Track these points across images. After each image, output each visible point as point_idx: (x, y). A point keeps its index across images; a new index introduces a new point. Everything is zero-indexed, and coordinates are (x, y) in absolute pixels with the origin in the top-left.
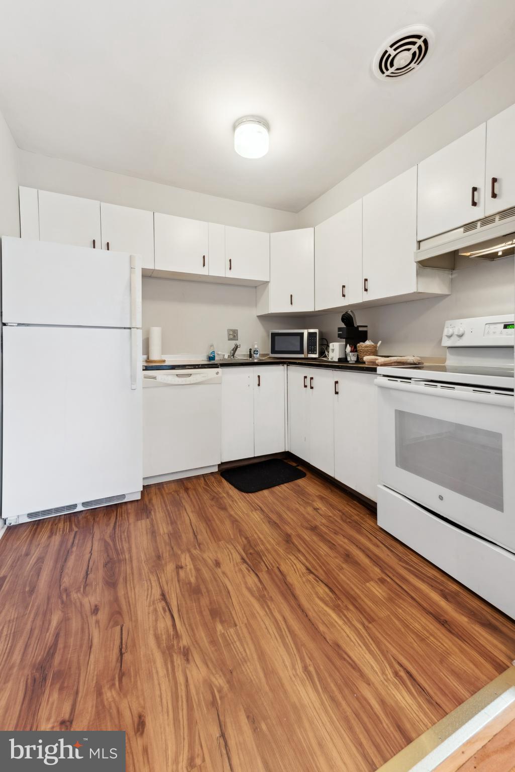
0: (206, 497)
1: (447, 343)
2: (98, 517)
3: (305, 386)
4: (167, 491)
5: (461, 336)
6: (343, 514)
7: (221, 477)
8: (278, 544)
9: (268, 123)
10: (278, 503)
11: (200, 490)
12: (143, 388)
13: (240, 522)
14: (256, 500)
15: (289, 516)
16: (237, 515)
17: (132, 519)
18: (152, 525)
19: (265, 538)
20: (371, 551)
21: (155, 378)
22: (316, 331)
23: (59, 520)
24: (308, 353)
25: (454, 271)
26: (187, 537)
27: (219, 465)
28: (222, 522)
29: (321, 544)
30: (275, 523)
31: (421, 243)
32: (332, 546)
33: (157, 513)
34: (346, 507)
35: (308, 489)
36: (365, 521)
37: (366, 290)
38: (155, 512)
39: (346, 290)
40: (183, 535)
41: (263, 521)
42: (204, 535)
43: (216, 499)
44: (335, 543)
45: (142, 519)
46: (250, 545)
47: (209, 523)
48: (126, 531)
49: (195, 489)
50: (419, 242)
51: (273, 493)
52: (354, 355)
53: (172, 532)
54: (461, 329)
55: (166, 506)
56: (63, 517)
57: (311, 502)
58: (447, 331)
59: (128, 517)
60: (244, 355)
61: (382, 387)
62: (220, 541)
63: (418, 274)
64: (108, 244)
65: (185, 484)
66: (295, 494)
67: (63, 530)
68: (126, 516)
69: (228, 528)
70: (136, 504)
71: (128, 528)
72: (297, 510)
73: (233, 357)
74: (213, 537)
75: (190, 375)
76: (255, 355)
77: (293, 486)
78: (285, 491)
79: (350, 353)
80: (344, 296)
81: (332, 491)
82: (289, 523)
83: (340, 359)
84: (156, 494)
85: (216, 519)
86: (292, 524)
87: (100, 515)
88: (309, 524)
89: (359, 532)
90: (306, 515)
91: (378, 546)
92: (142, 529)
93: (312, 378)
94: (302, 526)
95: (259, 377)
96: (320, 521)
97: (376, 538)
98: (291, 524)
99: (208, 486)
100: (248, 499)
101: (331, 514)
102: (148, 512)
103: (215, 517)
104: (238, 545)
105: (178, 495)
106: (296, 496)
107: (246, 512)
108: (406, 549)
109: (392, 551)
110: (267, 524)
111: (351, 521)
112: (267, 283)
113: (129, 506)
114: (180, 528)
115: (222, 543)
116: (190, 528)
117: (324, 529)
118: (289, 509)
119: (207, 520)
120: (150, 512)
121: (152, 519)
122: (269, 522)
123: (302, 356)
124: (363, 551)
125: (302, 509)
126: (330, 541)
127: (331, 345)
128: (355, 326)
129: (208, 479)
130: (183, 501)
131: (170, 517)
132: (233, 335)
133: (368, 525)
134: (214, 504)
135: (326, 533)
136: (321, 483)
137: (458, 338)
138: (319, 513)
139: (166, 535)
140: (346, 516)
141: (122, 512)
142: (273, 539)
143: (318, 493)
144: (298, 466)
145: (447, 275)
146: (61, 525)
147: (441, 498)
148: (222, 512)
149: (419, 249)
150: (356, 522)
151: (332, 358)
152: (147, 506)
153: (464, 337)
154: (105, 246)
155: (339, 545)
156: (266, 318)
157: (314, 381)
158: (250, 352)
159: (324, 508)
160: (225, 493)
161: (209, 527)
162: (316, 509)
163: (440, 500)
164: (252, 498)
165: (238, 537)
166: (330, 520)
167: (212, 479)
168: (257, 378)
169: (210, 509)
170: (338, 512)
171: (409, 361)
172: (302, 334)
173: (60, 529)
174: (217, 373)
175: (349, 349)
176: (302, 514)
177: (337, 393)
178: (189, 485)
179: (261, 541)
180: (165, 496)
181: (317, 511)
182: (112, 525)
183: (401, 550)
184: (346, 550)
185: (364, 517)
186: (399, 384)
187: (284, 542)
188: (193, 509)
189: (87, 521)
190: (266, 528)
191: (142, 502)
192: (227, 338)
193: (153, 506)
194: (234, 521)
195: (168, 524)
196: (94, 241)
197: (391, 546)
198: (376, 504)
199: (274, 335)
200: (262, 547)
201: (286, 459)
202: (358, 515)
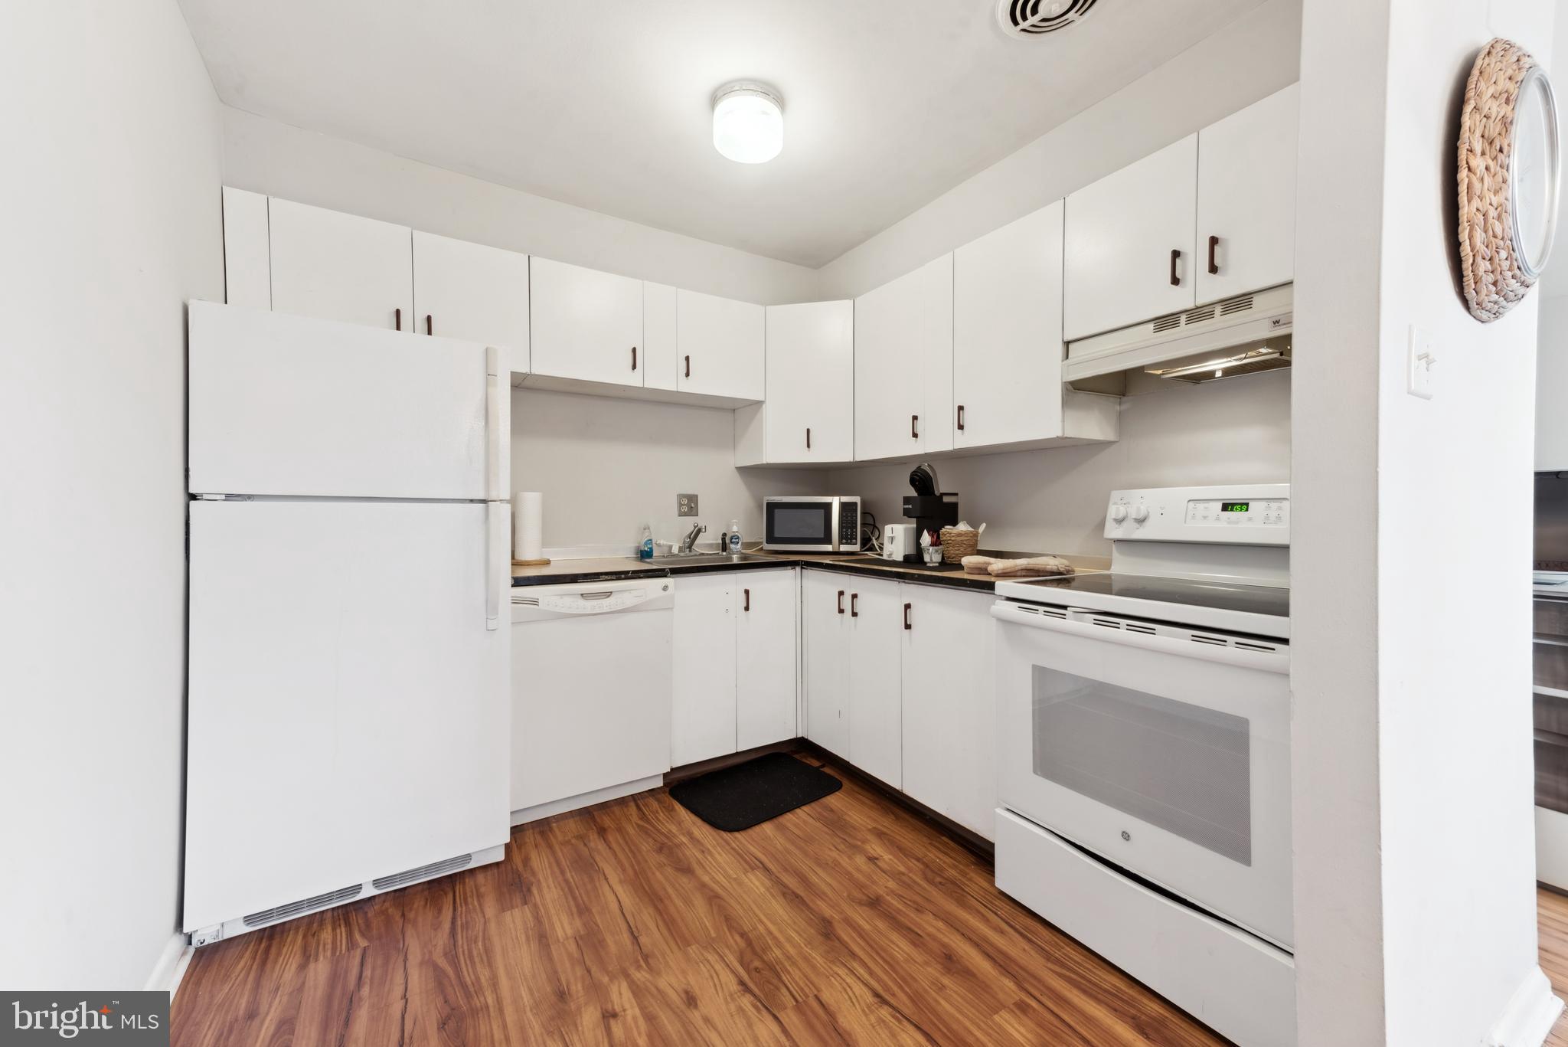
0: (646, 847)
1: (1113, 532)
2: (411, 910)
3: (841, 611)
4: (560, 838)
5: (1141, 521)
6: (927, 866)
7: (671, 799)
8: (810, 943)
9: (782, 98)
10: (797, 852)
11: (631, 830)
12: (513, 623)
13: (725, 901)
14: (749, 846)
15: (821, 878)
16: (717, 882)
17: (490, 909)
18: (538, 919)
19: (781, 931)
20: (992, 945)
21: (535, 602)
22: (857, 499)
23: (322, 923)
24: (841, 543)
25: (1125, 399)
26: (617, 941)
27: (665, 775)
28: (688, 902)
29: (895, 936)
30: (797, 896)
31: (1071, 346)
32: (916, 938)
33: (545, 890)
34: (929, 851)
35: (850, 816)
36: (970, 880)
37: (961, 427)
38: (540, 890)
39: (919, 423)
40: (610, 941)
41: (771, 893)
42: (653, 936)
43: (666, 847)
44: (919, 932)
45: (512, 907)
46: (754, 952)
47: (660, 906)
48: (480, 939)
49: (620, 830)
50: (1067, 344)
51: (782, 829)
52: (937, 551)
53: (582, 933)
54: (1142, 507)
55: (563, 872)
56: (329, 914)
57: (859, 843)
58: (1114, 511)
59: (480, 905)
60: (711, 546)
61: (1005, 622)
62: (689, 945)
63: (1065, 403)
64: (429, 319)
65: (598, 820)
66: (826, 830)
67: (334, 950)
68: (476, 903)
69: (702, 915)
70: (496, 871)
71: (484, 931)
72: (837, 864)
73: (690, 551)
74: (675, 939)
75: (609, 594)
76: (732, 546)
77: (820, 810)
78: (805, 822)
79: (931, 548)
80: (915, 435)
81: (897, 818)
82: (824, 894)
83: (906, 557)
84: (536, 846)
85: (674, 896)
86: (830, 896)
87: (416, 906)
88: (864, 893)
89: (962, 903)
90: (857, 875)
91: (1002, 932)
92: (516, 930)
93: (854, 596)
94: (852, 899)
95: (747, 592)
96: (884, 886)
97: (996, 914)
98: (827, 896)
99: (648, 821)
100: (734, 845)
101: (902, 869)
102: (524, 889)
103: (670, 890)
104: (727, 952)
105: (585, 845)
106: (830, 832)
107: (735, 876)
108: (1056, 933)
109: (1030, 941)
110: (781, 899)
111: (943, 881)
112: (759, 404)
113: (481, 877)
114: (599, 921)
115: (693, 950)
116: (620, 920)
117: (896, 903)
118: (818, 862)
119: (655, 899)
120: (529, 890)
121: (535, 906)
122: (784, 894)
123: (829, 548)
124: (977, 945)
125: (845, 861)
126: (910, 929)
127: (888, 528)
128: (937, 493)
129: (646, 805)
130: (598, 859)
131: (574, 898)
132: (689, 505)
133: (976, 888)
134: (665, 861)
135: (899, 911)
136: (874, 802)
137: (1137, 525)
138: (879, 867)
139: (572, 942)
140: (933, 872)
141: (465, 894)
142: (797, 932)
143: (871, 824)
144: (823, 766)
145: (1112, 405)
146: (326, 935)
147: (1126, 836)
148: (684, 880)
149: (1067, 358)
150: (953, 883)
151: (890, 555)
152: (520, 876)
153: (1147, 523)
154: (421, 325)
155: (929, 935)
156: (755, 473)
157: (858, 602)
158: (723, 539)
159: (887, 857)
160: (684, 836)
161: (661, 914)
162: (872, 860)
163: (1125, 841)
164: (741, 843)
165: (725, 933)
166: (904, 882)
167: (654, 804)
168: (744, 595)
169: (658, 874)
170: (916, 862)
171: (1049, 568)
172: (828, 507)
173: (324, 945)
174: (665, 588)
175: (926, 539)
176: (848, 873)
177: (908, 627)
178: (607, 822)
179: (775, 938)
180: (557, 848)
181: (876, 864)
182: (447, 926)
183: (1048, 938)
184: (944, 945)
185: (968, 871)
186: (1040, 617)
187: (819, 937)
188: (622, 877)
189: (388, 921)
190: (779, 908)
191: (509, 867)
192: (676, 512)
193: (534, 874)
194: (714, 899)
195: (572, 914)
196: (398, 312)
197: (1026, 928)
198: (992, 845)
199: (772, 507)
200: (778, 952)
201: (796, 752)
202: (954, 867)
